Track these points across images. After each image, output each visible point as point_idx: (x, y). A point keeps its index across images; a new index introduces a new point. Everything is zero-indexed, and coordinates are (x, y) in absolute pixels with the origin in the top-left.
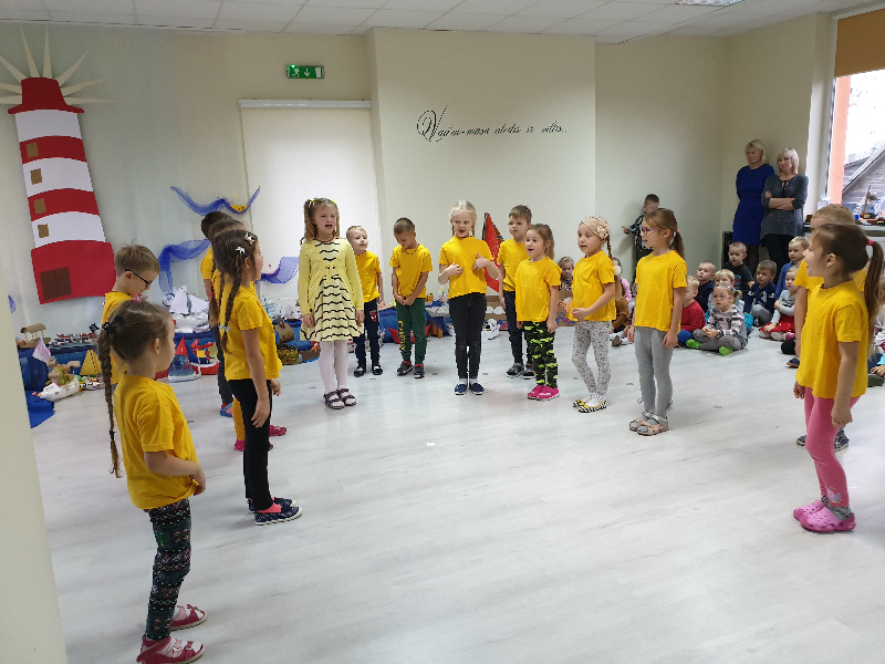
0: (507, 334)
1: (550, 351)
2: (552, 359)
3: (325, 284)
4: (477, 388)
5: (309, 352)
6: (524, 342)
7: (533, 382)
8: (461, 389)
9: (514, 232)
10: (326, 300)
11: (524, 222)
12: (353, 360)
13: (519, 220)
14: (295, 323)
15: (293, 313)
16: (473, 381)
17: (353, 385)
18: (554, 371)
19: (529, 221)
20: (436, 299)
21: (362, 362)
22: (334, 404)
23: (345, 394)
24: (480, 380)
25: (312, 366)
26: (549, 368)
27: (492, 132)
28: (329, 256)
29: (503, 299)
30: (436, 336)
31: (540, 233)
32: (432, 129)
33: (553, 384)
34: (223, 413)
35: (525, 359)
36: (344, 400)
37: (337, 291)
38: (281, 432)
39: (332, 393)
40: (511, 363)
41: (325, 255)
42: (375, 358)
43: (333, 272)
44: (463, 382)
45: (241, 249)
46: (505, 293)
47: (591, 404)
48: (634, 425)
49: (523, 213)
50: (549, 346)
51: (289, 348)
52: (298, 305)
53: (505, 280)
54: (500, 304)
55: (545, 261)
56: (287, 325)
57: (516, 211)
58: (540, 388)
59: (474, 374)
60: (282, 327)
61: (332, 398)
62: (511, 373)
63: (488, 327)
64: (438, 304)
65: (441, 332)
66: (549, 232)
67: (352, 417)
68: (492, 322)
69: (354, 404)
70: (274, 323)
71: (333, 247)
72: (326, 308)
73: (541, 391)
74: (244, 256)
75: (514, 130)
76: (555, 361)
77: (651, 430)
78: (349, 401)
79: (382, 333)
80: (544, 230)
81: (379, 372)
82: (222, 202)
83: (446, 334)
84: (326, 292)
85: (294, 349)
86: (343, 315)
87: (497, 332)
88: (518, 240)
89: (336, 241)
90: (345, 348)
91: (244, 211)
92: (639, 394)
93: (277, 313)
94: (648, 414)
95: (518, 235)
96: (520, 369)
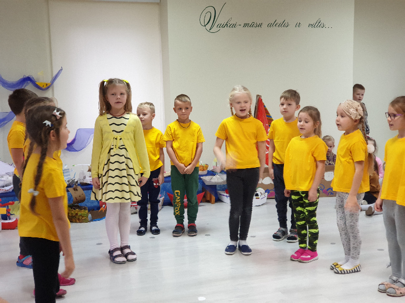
0: (274, 202)
1: (314, 219)
2: (314, 225)
3: (112, 153)
4: (245, 249)
5: (98, 212)
6: (289, 210)
7: (295, 246)
8: (231, 249)
9: (284, 112)
10: (112, 167)
11: (294, 104)
12: (136, 219)
13: (289, 102)
14: (87, 187)
15: (85, 178)
16: (243, 243)
17: (135, 243)
18: (315, 236)
19: (297, 103)
20: (210, 168)
21: (143, 222)
22: (118, 259)
23: (127, 251)
24: (249, 242)
25: (100, 225)
26: (311, 233)
27: (264, 26)
28: (118, 129)
29: (272, 171)
30: (209, 201)
31: (311, 115)
32: (212, 22)
33: (313, 247)
34: (20, 264)
35: (289, 224)
36: (126, 256)
37: (122, 159)
38: (71, 282)
39: (116, 249)
40: (276, 227)
41: (114, 127)
42: (154, 219)
43: (120, 143)
44: (232, 243)
45: (48, 123)
46: (274, 165)
47: (346, 267)
48: (382, 287)
49: (292, 96)
50: (313, 214)
51: (80, 208)
52: (90, 170)
53: (275, 154)
54: (268, 175)
55: (314, 139)
56: (79, 188)
57: (287, 95)
58: (302, 251)
59: (244, 236)
60: (75, 189)
61: (115, 254)
62: (276, 237)
63: (257, 195)
64: (212, 173)
65: (213, 198)
66: (318, 114)
67: (132, 271)
68: (260, 190)
69: (134, 260)
70: (69, 186)
71: (122, 121)
72: (111, 173)
73: (302, 254)
74: (50, 129)
75: (284, 25)
76: (316, 227)
77: (398, 292)
78: (130, 257)
79: (161, 198)
80: (314, 113)
81: (157, 232)
82: (28, 79)
83: (218, 200)
84: (113, 159)
85: (85, 209)
86: (125, 180)
87: (265, 200)
88: (288, 119)
89: (126, 116)
90: (129, 210)
91: (48, 87)
92: (388, 260)
93: (71, 177)
94: (395, 278)
95: (287, 115)
96: (284, 233)
